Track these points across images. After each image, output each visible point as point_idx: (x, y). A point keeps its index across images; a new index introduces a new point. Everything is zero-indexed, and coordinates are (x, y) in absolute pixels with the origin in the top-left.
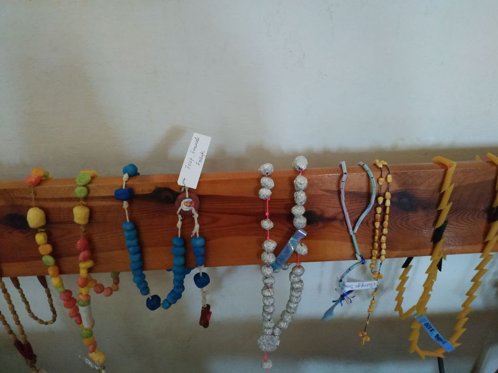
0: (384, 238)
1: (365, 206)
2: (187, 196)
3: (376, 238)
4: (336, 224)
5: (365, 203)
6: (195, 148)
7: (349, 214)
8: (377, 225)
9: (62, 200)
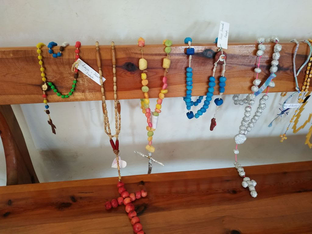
0: (309, 80)
1: (303, 62)
2: (222, 53)
3: (306, 79)
4: (289, 72)
5: (304, 61)
6: (223, 28)
7: (296, 66)
8: (308, 72)
9: (156, 55)
